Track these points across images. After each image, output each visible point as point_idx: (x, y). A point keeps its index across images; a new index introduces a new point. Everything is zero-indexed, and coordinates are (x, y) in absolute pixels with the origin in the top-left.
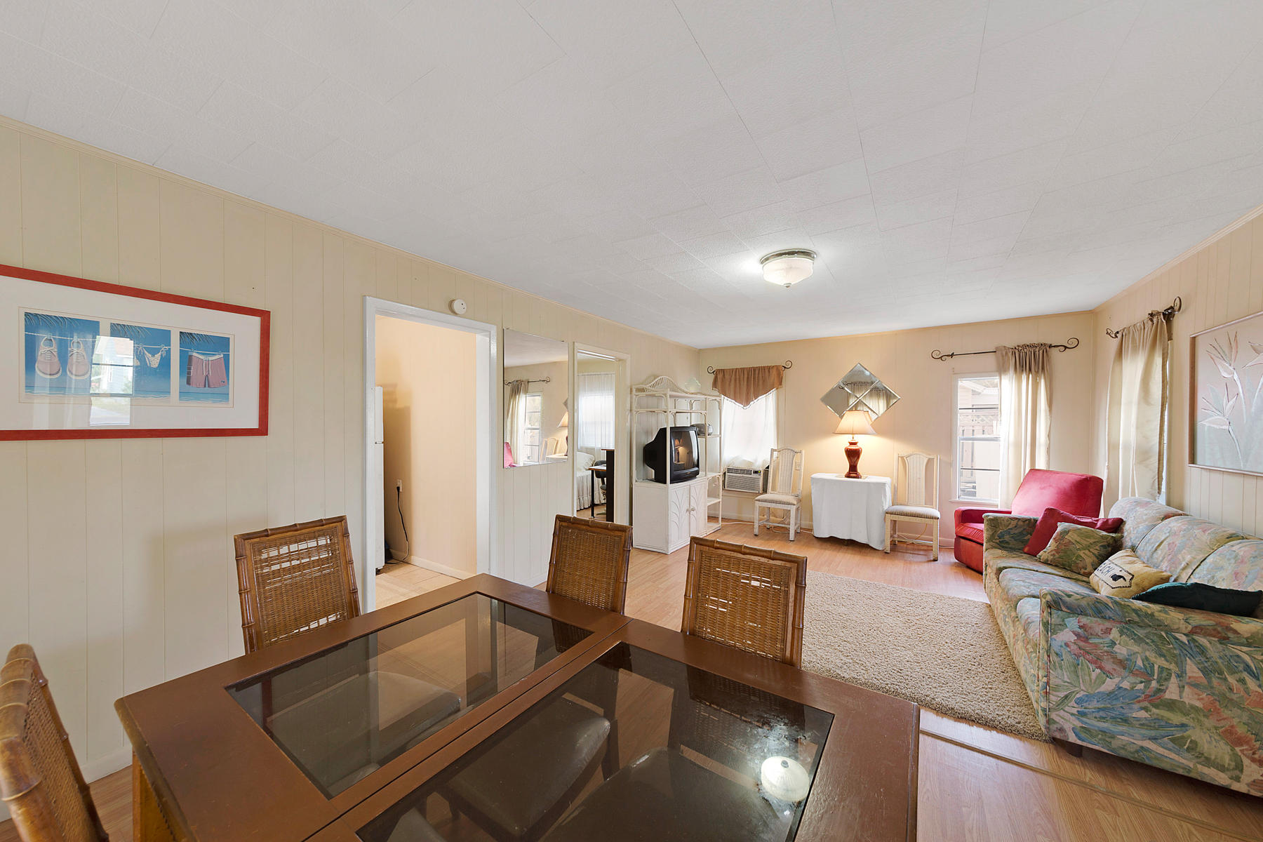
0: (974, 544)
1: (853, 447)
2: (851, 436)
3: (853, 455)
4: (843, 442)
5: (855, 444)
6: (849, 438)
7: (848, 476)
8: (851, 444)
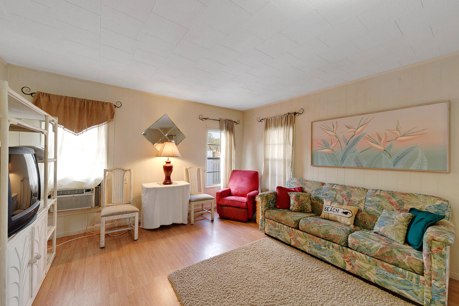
0: (231, 208)
1: (168, 165)
2: (167, 158)
3: (168, 169)
4: (161, 162)
5: (169, 163)
6: (166, 159)
7: (165, 183)
8: (167, 163)
